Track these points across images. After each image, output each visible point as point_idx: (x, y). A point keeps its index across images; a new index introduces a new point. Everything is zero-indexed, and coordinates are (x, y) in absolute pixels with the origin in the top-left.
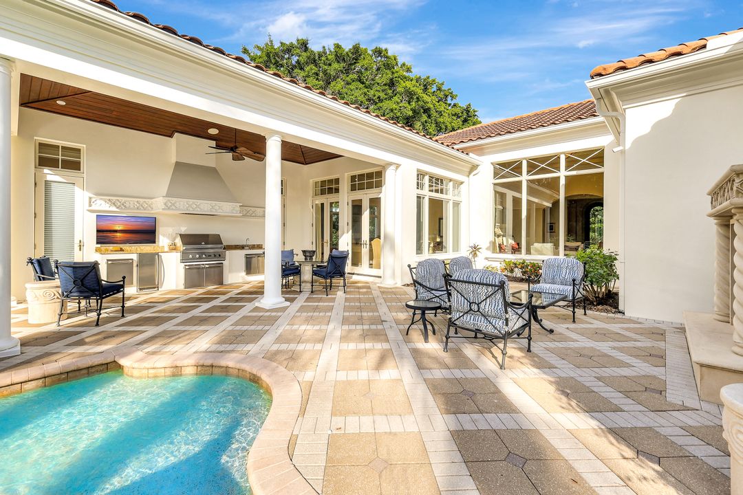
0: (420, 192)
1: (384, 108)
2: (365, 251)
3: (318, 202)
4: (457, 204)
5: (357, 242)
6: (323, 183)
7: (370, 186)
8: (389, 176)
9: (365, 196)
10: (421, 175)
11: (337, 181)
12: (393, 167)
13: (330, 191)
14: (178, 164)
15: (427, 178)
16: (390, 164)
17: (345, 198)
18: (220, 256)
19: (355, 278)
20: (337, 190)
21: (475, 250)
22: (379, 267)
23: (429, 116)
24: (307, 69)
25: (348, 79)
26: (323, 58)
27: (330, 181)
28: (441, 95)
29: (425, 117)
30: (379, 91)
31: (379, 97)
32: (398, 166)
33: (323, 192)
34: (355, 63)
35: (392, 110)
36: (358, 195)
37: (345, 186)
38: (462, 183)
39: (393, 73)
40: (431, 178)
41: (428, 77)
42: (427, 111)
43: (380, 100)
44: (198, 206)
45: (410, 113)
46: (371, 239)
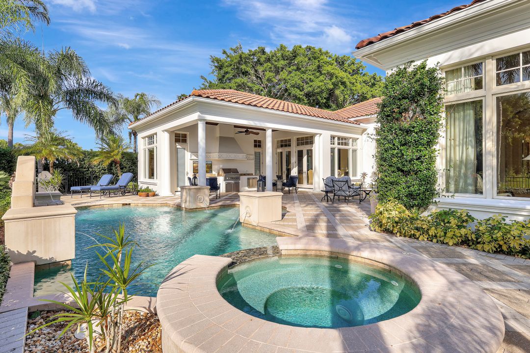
0: (333, 146)
1: (314, 86)
2: (305, 175)
3: (279, 150)
4: (354, 151)
5: (300, 171)
6: (282, 141)
7: (307, 143)
8: (316, 139)
9: (305, 148)
10: (333, 137)
11: (290, 140)
12: (318, 135)
13: (286, 146)
14: (221, 138)
15: (336, 138)
16: (317, 134)
17: (294, 149)
18: (238, 178)
19: (299, 189)
20: (290, 145)
21: (364, 175)
22: (312, 184)
23: (346, 87)
24: (265, 65)
25: (290, 69)
26: (274, 58)
27: (286, 141)
28: (354, 67)
29: (342, 88)
30: (310, 75)
31: (310, 79)
32: (321, 134)
33: (282, 146)
34: (294, 59)
35: (319, 87)
36: (301, 148)
37: (294, 143)
38: (358, 139)
39: (319, 61)
40: (339, 138)
41: (344, 56)
42: (343, 83)
43: (311, 81)
44: (230, 156)
45: (331, 87)
46: (308, 170)
